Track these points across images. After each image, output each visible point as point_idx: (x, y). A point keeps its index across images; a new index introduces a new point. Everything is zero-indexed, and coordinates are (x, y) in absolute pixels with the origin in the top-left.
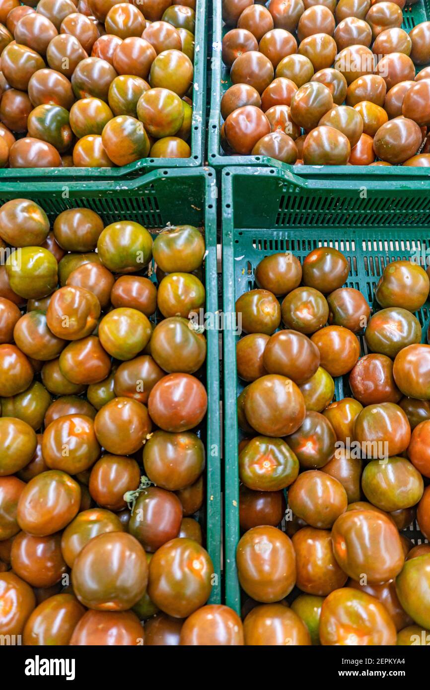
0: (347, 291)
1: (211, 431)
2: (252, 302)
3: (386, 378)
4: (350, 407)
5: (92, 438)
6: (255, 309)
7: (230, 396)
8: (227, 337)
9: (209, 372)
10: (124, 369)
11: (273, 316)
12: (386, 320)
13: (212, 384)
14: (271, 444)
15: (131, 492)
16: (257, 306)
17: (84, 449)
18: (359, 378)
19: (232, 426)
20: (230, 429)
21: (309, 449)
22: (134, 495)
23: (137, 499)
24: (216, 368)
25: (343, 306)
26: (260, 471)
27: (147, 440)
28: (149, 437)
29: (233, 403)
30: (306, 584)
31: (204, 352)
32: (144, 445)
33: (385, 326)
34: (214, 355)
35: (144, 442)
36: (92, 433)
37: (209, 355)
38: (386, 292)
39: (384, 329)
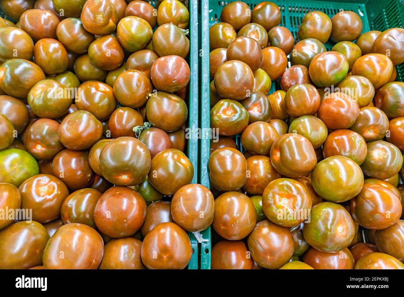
0: (280, 28)
1: (192, 93)
2: (219, 28)
3: (304, 75)
4: (281, 94)
5: (111, 94)
6: (220, 32)
7: (205, 72)
8: (204, 38)
9: (191, 58)
10: (133, 57)
11: (233, 39)
12: (304, 45)
13: (193, 65)
14: (232, 102)
15: (138, 126)
16: (222, 30)
17: (106, 100)
18: (287, 78)
19: (206, 90)
20: (205, 91)
21: (255, 112)
22: (140, 129)
23: (142, 131)
24: (196, 56)
25: (277, 37)
26: (224, 116)
27: (149, 97)
28: (150, 95)
29: (207, 76)
30: (253, 185)
31: (189, 45)
32: (147, 100)
33: (303, 48)
34: (195, 48)
35: (147, 98)
36: (112, 92)
37: (191, 48)
38: (304, 30)
39: (302, 49)
